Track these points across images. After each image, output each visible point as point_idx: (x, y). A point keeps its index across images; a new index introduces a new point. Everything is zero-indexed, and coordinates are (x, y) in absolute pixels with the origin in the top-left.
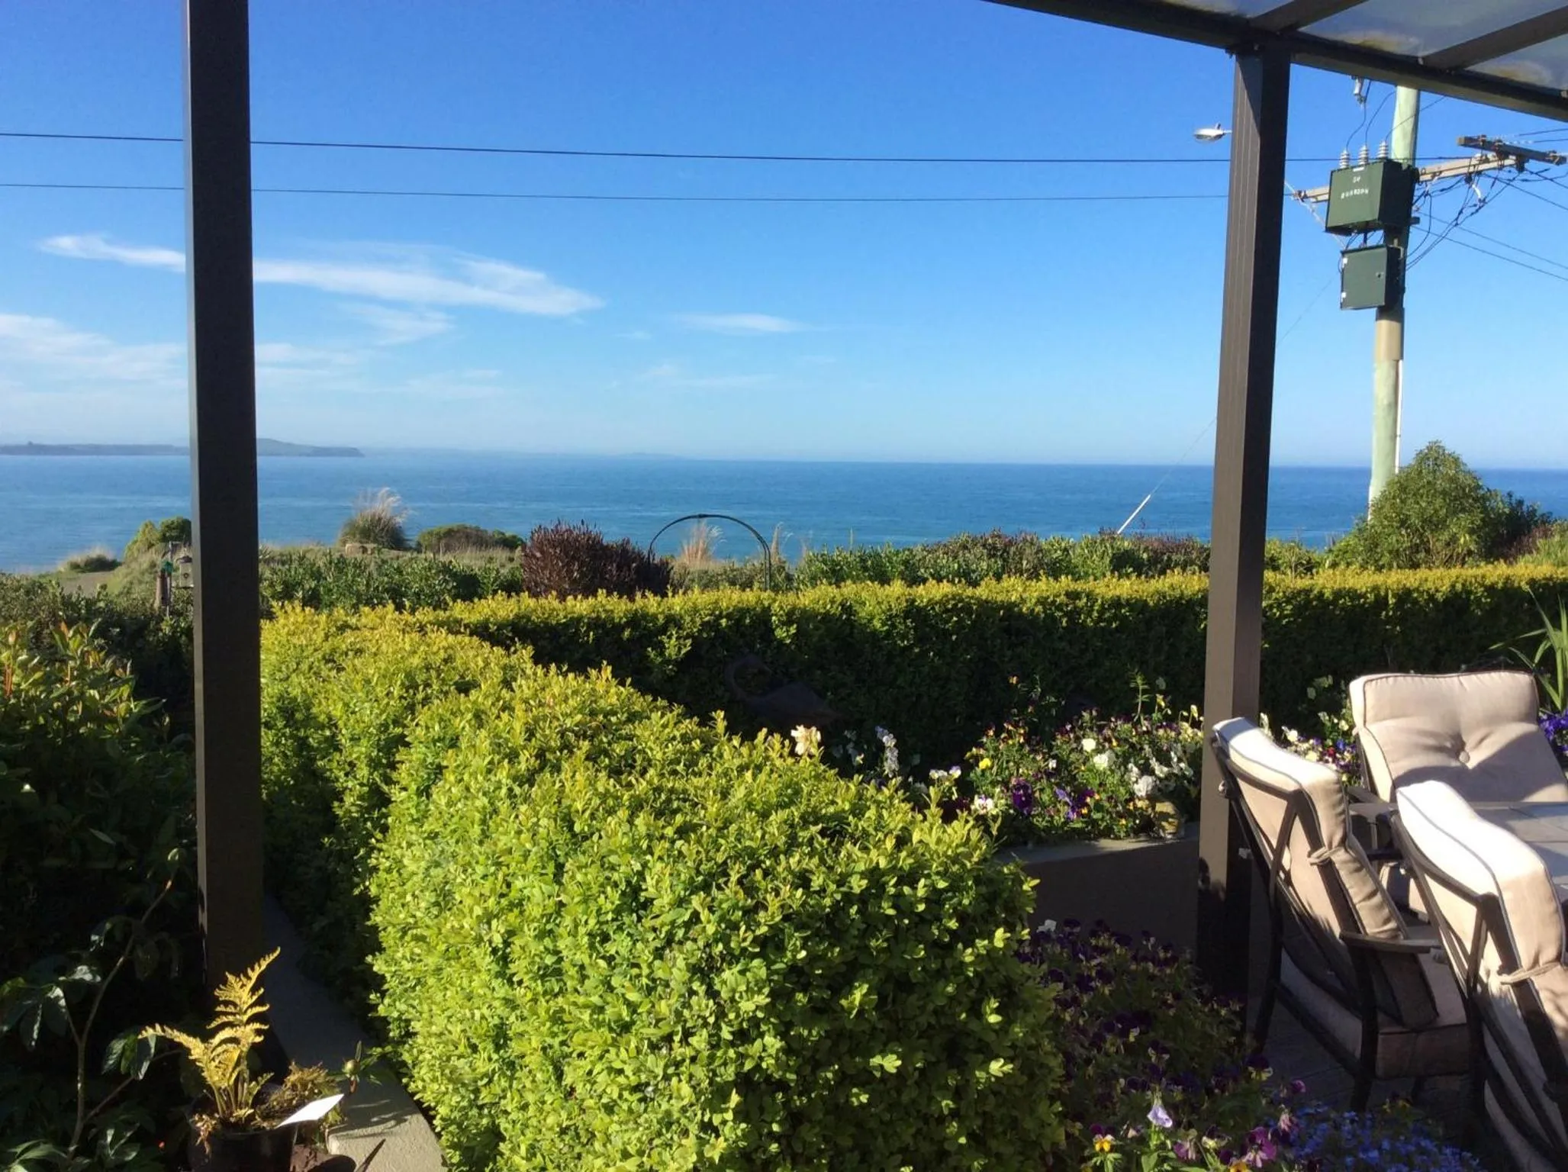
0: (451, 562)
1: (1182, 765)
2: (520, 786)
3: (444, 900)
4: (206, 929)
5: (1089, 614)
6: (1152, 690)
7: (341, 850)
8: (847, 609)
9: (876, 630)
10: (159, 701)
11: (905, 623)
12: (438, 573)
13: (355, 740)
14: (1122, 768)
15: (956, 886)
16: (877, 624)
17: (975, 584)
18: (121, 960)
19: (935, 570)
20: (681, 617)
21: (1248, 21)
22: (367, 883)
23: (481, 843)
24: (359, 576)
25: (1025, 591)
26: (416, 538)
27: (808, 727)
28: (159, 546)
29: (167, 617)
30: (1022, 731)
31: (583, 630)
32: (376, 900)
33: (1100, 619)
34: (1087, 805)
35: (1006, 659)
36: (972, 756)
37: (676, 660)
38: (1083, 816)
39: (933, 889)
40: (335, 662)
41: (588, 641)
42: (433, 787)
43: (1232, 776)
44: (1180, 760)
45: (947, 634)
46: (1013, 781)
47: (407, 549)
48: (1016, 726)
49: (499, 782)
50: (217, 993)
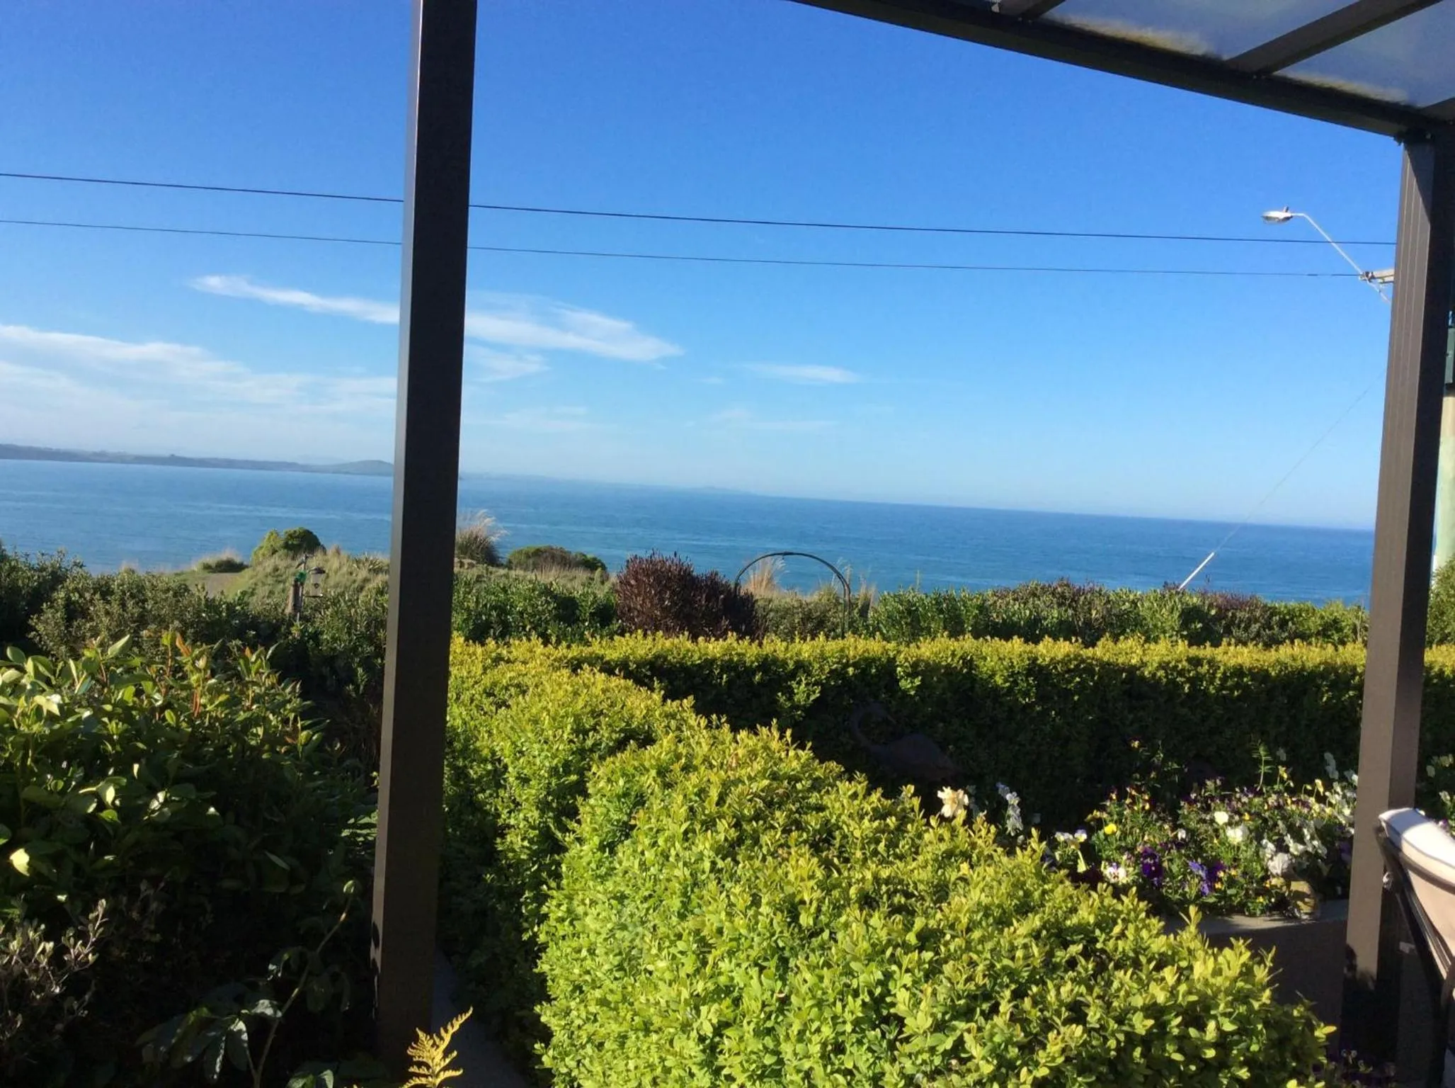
0: (551, 584)
1: (1316, 843)
2: (723, 859)
3: (628, 964)
4: (379, 965)
5: (1211, 682)
6: (1275, 762)
7: (501, 887)
8: (969, 663)
9: (997, 686)
10: (324, 721)
11: (1027, 681)
12: (540, 595)
13: (525, 781)
14: (1255, 843)
15: (1245, 1028)
16: (999, 680)
17: (1091, 643)
18: (296, 991)
19: (1008, 616)
20: (810, 664)
21: (1419, 110)
22: (536, 929)
23: (682, 917)
24: (469, 593)
25: (1144, 654)
26: (507, 556)
27: (955, 789)
28: (282, 552)
29: (298, 623)
30: (1147, 798)
31: (716, 672)
32: (544, 947)
33: (1222, 687)
34: (1220, 880)
35: (1128, 723)
36: (1094, 819)
37: (804, 705)
38: (1217, 890)
39: (1222, 1034)
40: (495, 696)
41: (721, 683)
42: (620, 847)
43: (1399, 867)
44: (1312, 838)
45: (1069, 693)
46: (1140, 849)
47: (500, 566)
48: (1138, 789)
49: (701, 853)
50: (410, 1052)
